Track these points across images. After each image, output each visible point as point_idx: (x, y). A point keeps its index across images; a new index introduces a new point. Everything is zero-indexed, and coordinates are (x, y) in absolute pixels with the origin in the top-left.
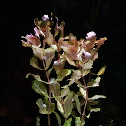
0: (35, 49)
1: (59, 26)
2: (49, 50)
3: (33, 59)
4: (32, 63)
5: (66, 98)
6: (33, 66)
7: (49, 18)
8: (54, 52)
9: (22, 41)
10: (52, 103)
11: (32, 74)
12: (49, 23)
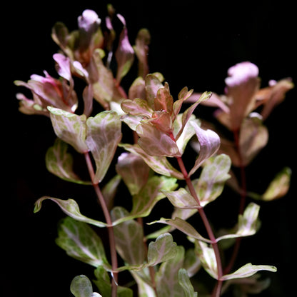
0: (58, 117)
1: (132, 43)
2: (102, 120)
3: (55, 151)
4: (52, 165)
5: (163, 268)
6: (58, 174)
7: (99, 21)
8: (120, 126)
9: (20, 96)
10: (121, 289)
11: (53, 199)
12: (98, 37)
